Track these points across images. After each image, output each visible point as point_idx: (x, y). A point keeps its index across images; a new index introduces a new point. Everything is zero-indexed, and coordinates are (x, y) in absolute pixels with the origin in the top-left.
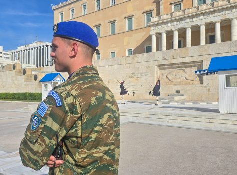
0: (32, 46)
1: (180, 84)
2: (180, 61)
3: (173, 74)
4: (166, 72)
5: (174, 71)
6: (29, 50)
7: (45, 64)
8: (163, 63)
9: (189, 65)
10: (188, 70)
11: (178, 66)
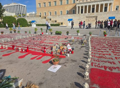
0: (11, 5)
1: (91, 21)
2: (92, 16)
3: (90, 19)
4: (88, 18)
5: (90, 18)
6: (10, 6)
7: (19, 13)
8: (87, 16)
9: (94, 17)
10: (93, 18)
11: (91, 17)
